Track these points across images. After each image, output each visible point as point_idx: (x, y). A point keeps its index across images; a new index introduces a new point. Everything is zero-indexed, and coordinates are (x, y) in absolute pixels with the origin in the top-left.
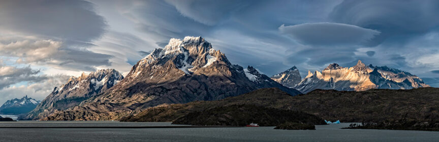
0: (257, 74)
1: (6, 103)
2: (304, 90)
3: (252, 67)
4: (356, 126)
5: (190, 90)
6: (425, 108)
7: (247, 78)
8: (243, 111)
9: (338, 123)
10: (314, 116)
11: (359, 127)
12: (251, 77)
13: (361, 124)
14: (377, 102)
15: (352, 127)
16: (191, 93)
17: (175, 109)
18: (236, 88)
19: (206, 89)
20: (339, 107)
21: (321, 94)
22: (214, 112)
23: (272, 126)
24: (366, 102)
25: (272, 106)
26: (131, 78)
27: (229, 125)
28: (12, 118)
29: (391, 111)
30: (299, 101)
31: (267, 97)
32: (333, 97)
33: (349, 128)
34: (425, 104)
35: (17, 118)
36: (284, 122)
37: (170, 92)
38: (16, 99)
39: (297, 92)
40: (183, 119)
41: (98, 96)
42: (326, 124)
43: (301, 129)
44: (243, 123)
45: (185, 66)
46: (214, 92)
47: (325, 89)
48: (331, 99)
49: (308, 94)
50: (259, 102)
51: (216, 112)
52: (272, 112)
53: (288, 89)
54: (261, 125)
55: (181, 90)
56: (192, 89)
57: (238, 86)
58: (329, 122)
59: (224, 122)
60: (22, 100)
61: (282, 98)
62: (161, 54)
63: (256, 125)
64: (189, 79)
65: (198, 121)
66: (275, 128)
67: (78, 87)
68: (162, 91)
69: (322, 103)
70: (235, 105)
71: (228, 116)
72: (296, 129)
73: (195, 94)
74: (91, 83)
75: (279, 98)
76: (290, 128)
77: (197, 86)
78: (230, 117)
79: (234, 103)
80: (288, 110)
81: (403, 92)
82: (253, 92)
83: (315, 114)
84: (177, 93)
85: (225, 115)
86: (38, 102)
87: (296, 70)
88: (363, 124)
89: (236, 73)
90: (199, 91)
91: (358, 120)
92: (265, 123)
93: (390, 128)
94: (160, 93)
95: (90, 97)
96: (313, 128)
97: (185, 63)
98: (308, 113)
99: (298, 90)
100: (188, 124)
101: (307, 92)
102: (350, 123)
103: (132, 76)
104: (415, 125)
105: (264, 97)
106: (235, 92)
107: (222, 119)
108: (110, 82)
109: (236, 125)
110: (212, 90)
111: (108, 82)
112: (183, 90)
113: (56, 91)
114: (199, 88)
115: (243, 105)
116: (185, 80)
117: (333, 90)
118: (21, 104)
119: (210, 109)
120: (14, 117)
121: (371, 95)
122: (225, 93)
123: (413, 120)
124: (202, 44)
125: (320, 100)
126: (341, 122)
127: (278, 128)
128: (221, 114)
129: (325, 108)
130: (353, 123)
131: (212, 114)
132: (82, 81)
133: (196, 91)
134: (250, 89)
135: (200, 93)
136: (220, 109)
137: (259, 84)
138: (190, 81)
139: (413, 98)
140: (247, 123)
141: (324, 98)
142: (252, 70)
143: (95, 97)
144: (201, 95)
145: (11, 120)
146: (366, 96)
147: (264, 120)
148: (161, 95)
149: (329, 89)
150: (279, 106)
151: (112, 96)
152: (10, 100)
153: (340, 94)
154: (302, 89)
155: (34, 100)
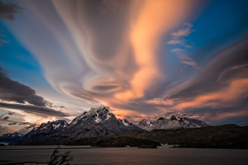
0: (128, 123)
1: (3, 135)
2: (149, 130)
3: (126, 120)
4: (176, 146)
5: (99, 130)
6: (210, 136)
7: (124, 125)
8: (123, 140)
9: (167, 145)
10: (155, 142)
11: (178, 147)
12: (126, 124)
13: (179, 145)
14: (184, 134)
15: (174, 147)
16: (100, 132)
17: (92, 139)
18: (119, 129)
19: (106, 130)
20: (166, 137)
21: (157, 131)
22: (109, 140)
23: (136, 147)
24: (179, 135)
25: (136, 137)
26: (72, 125)
27: (117, 146)
28: (5, 144)
29: (192, 139)
30: (147, 135)
31: (133, 133)
32: (162, 133)
33: (173, 147)
34: (210, 134)
35: (8, 144)
36: (141, 145)
37: (90, 131)
38: (10, 134)
39: (146, 131)
40: (95, 144)
41: (55, 132)
42: (161, 145)
43: (150, 148)
44: (123, 146)
45: (97, 119)
46: (109, 131)
47: (159, 129)
48: (162, 134)
49: (151, 131)
50: (130, 136)
51: (110, 141)
52: (136, 140)
53: (142, 129)
54: (131, 146)
55: (95, 130)
56: (100, 130)
57: (120, 129)
58: (162, 145)
59: (114, 145)
60: (14, 134)
61: (140, 134)
62: (86, 114)
63: (129, 146)
64: (98, 125)
65: (102, 145)
66: (138, 148)
67: (46, 128)
68: (86, 131)
69: (158, 135)
70: (119, 137)
71: (116, 142)
72: (148, 148)
73: (101, 132)
74: (52, 126)
75: (138, 134)
76: (145, 148)
77: (102, 129)
78: (117, 143)
79: (119, 136)
80: (143, 139)
81: (197, 129)
82: (127, 131)
83: (155, 141)
84: (93, 131)
85: (115, 142)
86: (22, 135)
87: (145, 121)
88: (180, 145)
89: (119, 122)
90: (103, 131)
91: (176, 143)
92: (133, 145)
93: (194, 147)
94: (85, 132)
95: (51, 133)
96: (156, 148)
97: (97, 118)
98: (152, 140)
99: (147, 130)
100: (97, 146)
101: (151, 130)
102: (173, 145)
103: (73, 124)
104: (208, 145)
105: (132, 133)
106: (118, 131)
107: (114, 144)
108: (62, 126)
109: (120, 147)
110: (109, 130)
111: (61, 126)
112: (96, 130)
113: (34, 130)
114: (103, 129)
115: (123, 137)
116: (97, 126)
117: (163, 129)
118: (12, 137)
119: (107, 139)
120: (6, 144)
121: (181, 131)
122: (114, 132)
123: (206, 143)
124: (104, 110)
125: (157, 134)
126: (168, 144)
127: (139, 148)
128: (113, 141)
129: (160, 138)
130: (175, 145)
131: (109, 141)
132: (48, 125)
133: (101, 131)
134: (125, 129)
135: (103, 132)
136: (112, 139)
137: (129, 128)
138: (99, 126)
139: (202, 132)
140: (125, 146)
141: (159, 133)
142: (126, 121)
143: (54, 133)
144: (104, 133)
145: (4, 145)
146: (178, 132)
147: (132, 144)
148: (86, 133)
149: (160, 129)
150: (139, 137)
151: (62, 133)
152: (6, 134)
153: (166, 131)
154: (148, 130)
155: (21, 134)
